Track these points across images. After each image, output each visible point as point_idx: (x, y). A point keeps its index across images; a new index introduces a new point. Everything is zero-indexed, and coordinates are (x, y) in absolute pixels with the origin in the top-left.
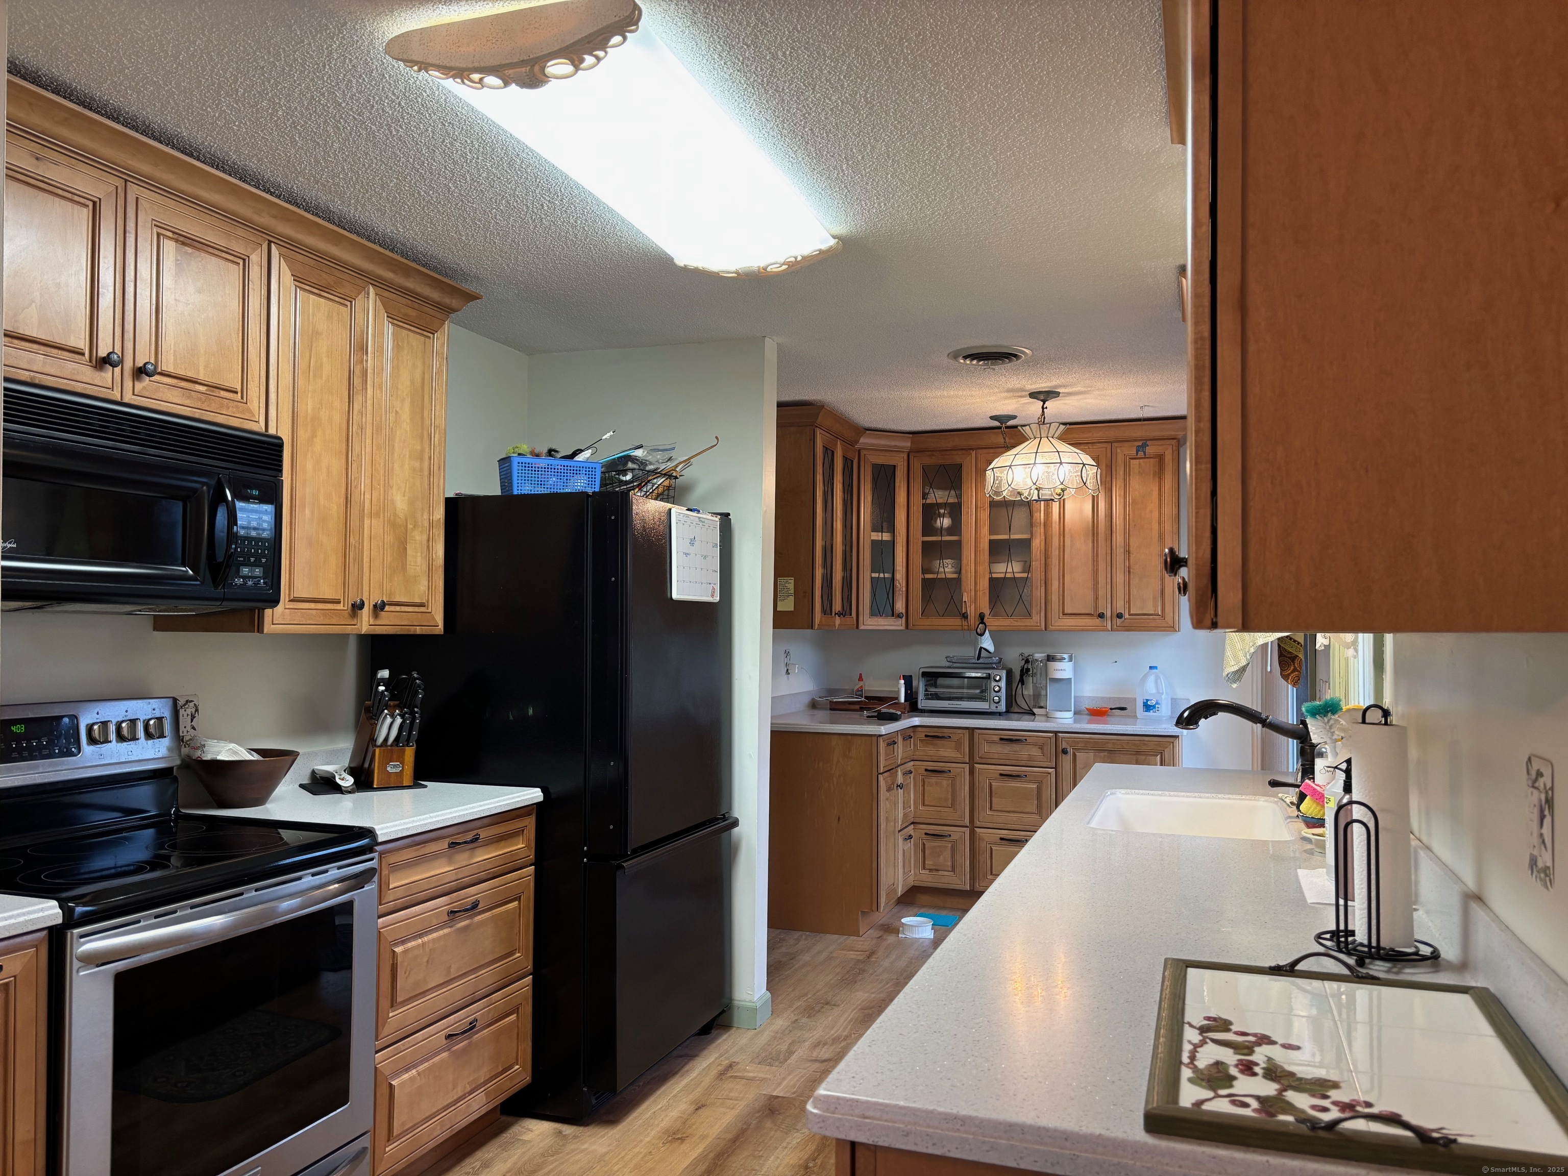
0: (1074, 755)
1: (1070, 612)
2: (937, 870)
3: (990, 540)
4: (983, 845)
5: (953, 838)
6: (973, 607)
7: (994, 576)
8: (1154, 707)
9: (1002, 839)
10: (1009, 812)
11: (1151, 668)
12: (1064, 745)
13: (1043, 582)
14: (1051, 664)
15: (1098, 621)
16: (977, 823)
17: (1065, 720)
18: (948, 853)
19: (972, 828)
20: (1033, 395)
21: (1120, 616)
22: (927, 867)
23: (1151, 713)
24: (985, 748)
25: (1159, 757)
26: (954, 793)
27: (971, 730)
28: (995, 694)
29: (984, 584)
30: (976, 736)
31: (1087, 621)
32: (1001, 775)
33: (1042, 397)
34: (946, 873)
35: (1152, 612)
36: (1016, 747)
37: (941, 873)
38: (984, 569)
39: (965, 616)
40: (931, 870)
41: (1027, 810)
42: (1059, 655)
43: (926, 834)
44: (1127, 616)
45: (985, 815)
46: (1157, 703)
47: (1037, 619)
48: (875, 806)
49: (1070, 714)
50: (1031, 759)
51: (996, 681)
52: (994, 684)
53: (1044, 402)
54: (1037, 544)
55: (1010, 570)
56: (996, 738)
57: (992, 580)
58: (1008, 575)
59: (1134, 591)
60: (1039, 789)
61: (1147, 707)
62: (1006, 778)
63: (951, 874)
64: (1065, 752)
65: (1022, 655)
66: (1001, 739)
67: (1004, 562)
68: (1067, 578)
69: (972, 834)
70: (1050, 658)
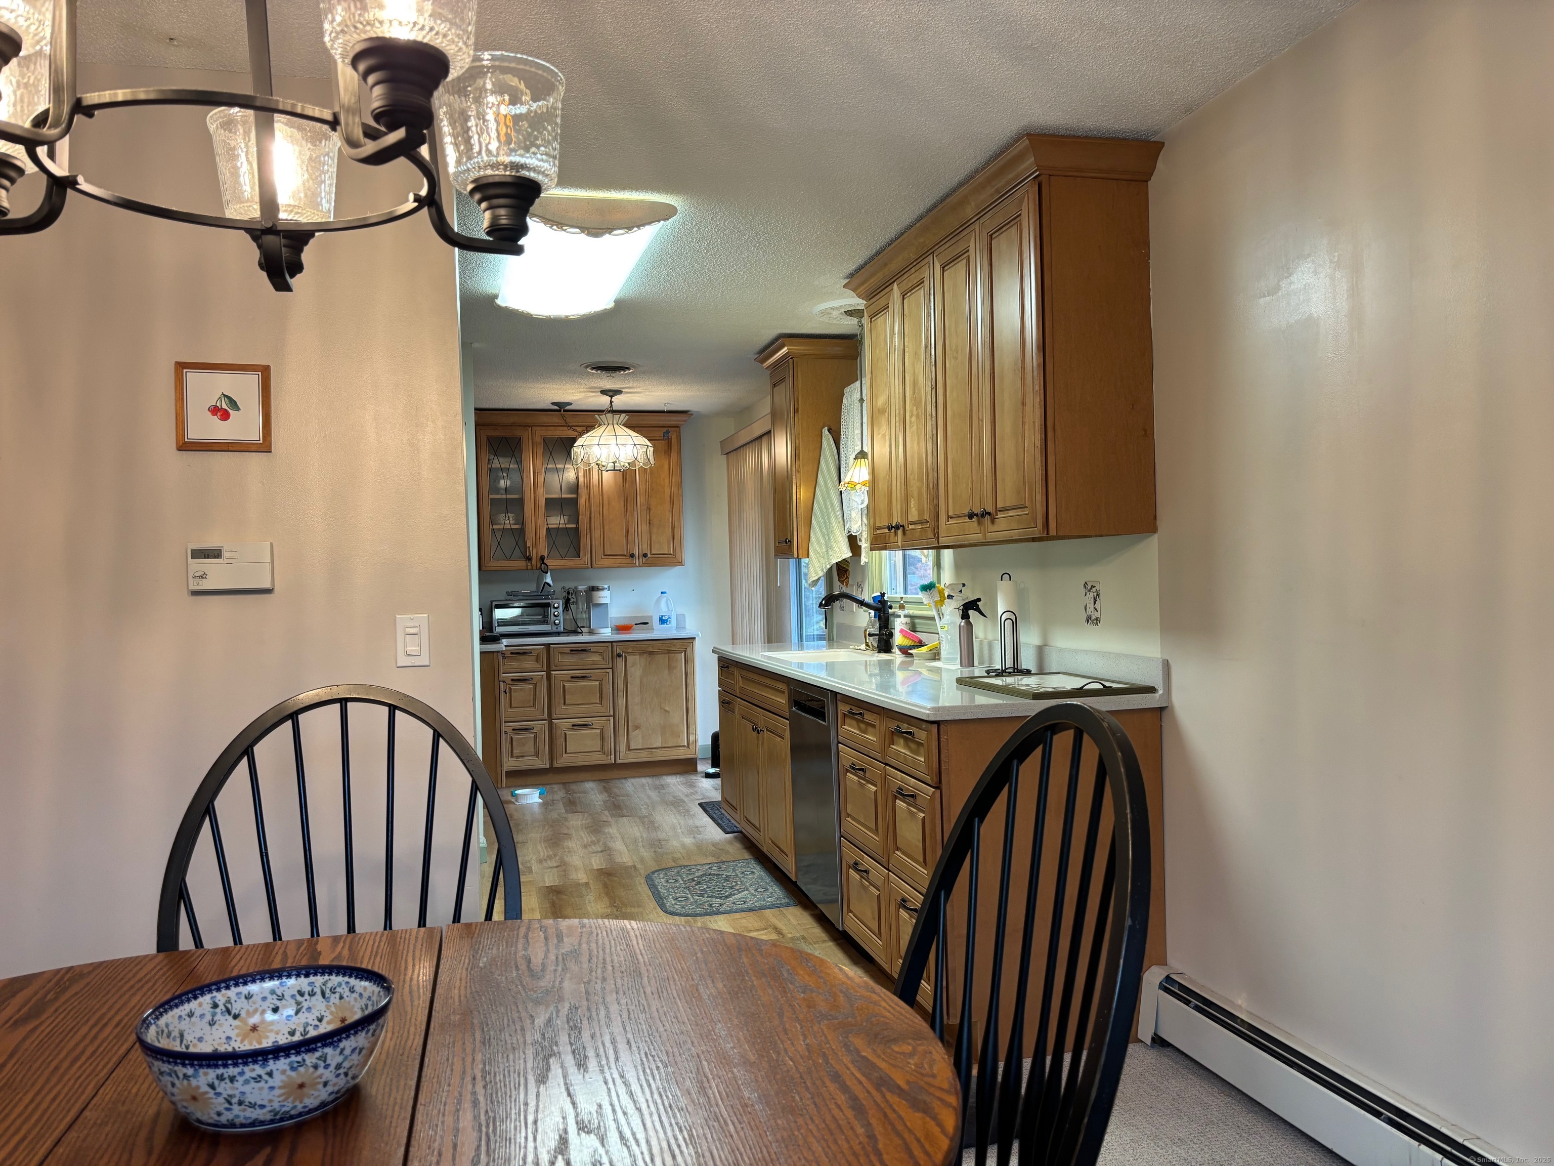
0: (626, 658)
1: (609, 553)
2: (523, 756)
3: (547, 499)
4: (559, 732)
5: (535, 730)
6: (534, 551)
7: (550, 526)
8: (667, 620)
9: (574, 725)
10: (578, 705)
11: (662, 593)
12: (618, 651)
13: (588, 531)
14: (595, 593)
15: (629, 560)
16: (554, 716)
17: (606, 633)
18: (532, 743)
19: (550, 719)
20: (604, 392)
21: (645, 555)
22: (514, 755)
23: (665, 625)
24: (558, 659)
25: (683, 654)
26: (535, 695)
27: (548, 645)
28: (555, 618)
29: (543, 533)
30: (552, 651)
31: (619, 560)
32: (572, 677)
33: (611, 394)
34: (530, 758)
35: (666, 552)
36: (583, 655)
37: (525, 758)
38: (541, 521)
39: (529, 559)
40: (517, 757)
41: (591, 702)
42: (600, 586)
43: (514, 730)
44: (649, 556)
45: (560, 709)
46: (669, 618)
47: (585, 559)
48: (497, 706)
49: (609, 630)
50: (594, 663)
51: (556, 608)
52: (553, 610)
53: (611, 397)
54: (582, 501)
55: (562, 522)
56: (568, 650)
57: (548, 529)
58: (561, 526)
59: (654, 537)
60: (600, 685)
61: (662, 621)
62: (576, 680)
63: (534, 758)
64: (619, 656)
65: (563, 588)
66: (571, 651)
67: (557, 516)
68: (606, 528)
69: (551, 724)
70: (594, 589)
